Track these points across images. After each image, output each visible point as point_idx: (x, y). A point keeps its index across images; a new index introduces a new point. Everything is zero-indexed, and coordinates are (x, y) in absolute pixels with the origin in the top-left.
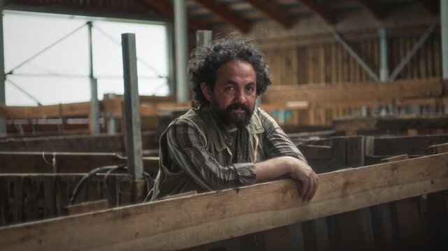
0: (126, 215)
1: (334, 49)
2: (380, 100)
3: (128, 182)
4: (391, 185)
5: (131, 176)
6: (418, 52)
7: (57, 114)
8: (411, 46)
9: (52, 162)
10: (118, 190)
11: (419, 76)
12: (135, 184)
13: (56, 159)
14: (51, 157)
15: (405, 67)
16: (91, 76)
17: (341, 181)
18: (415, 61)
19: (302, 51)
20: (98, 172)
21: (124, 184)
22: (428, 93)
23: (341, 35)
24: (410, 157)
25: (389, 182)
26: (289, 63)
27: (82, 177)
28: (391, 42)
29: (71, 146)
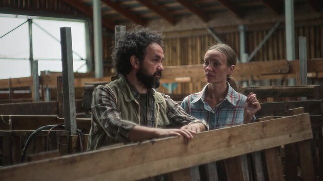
0: (73, 161)
1: (207, 39)
2: (242, 76)
3: (66, 137)
4: (261, 138)
5: (68, 132)
6: (267, 42)
7: (8, 86)
8: (263, 38)
9: (8, 122)
10: (58, 143)
11: (268, 59)
12: (70, 137)
13: (12, 120)
14: (8, 118)
15: (258, 52)
16: (31, 59)
17: (226, 135)
18: (265, 48)
19: (184, 41)
20: (43, 129)
21: (62, 138)
22: (279, 71)
23: (212, 29)
24: (274, 118)
25: (260, 136)
26: (174, 49)
27: (32, 132)
28: (248, 35)
29: (20, 109)
